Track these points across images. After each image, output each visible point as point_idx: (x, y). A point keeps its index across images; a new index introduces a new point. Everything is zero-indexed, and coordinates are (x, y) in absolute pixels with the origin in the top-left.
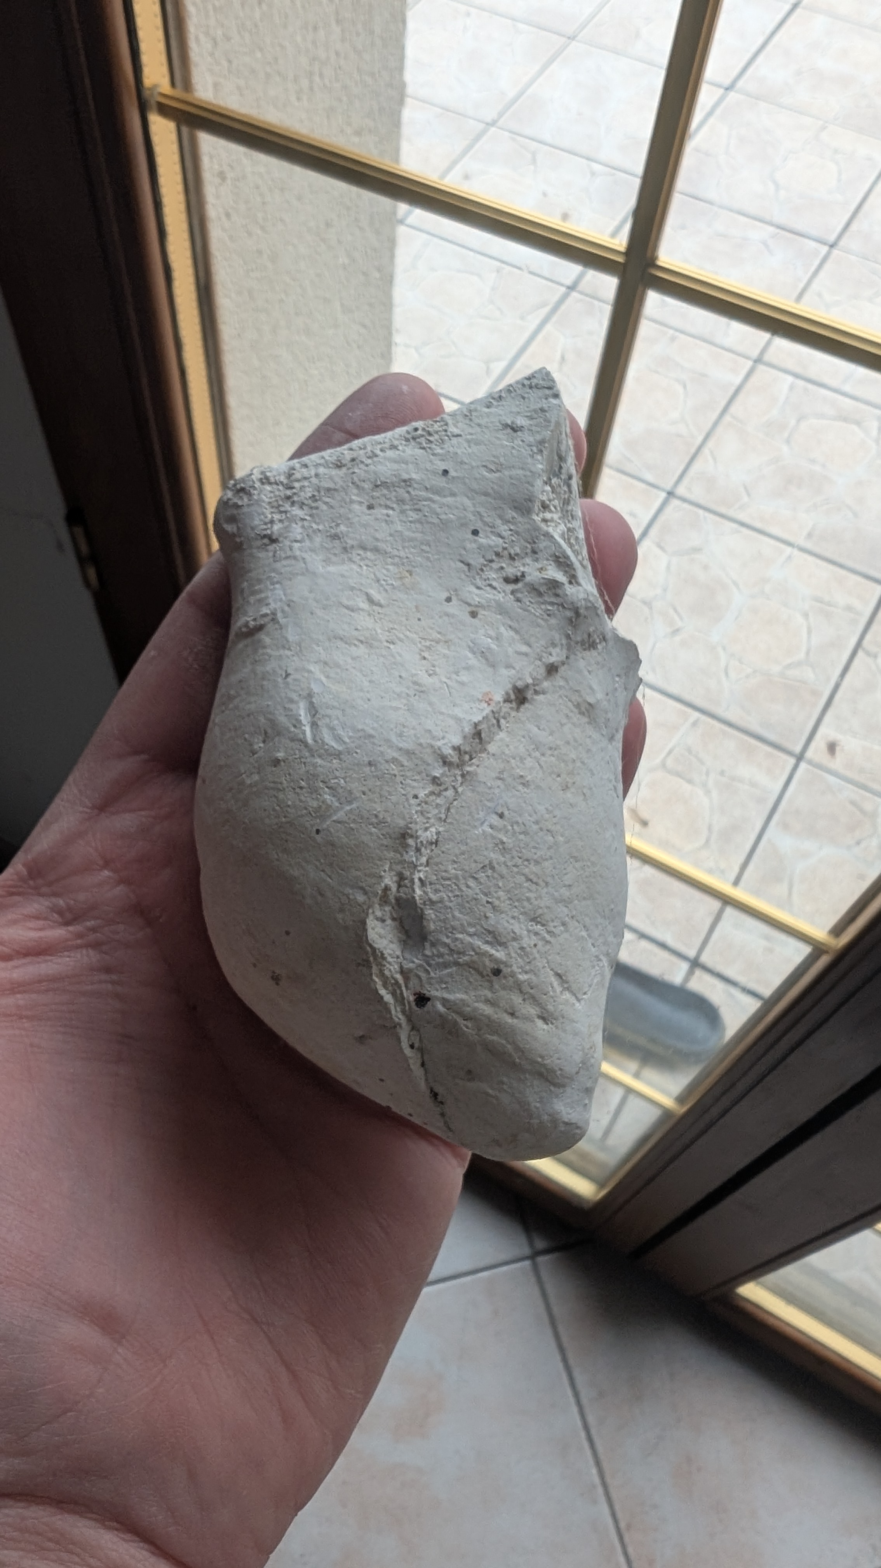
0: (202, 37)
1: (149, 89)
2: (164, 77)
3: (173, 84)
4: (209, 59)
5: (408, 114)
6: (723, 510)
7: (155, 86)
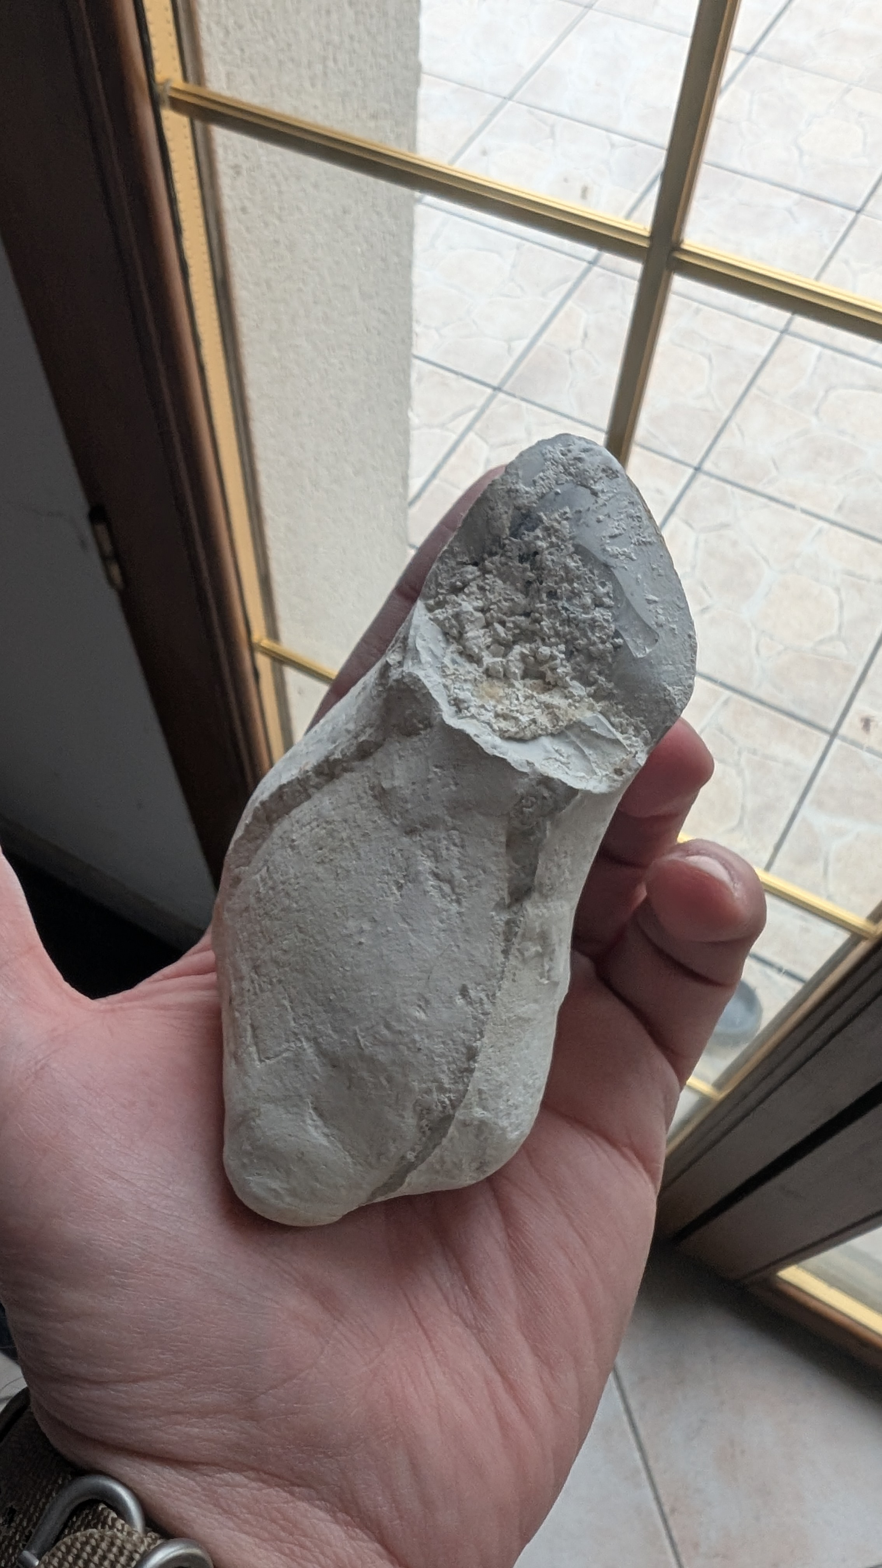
0: (213, 26)
1: (162, 84)
2: (176, 71)
3: (185, 78)
4: (221, 48)
5: (424, 92)
6: (751, 484)
7: (168, 81)
